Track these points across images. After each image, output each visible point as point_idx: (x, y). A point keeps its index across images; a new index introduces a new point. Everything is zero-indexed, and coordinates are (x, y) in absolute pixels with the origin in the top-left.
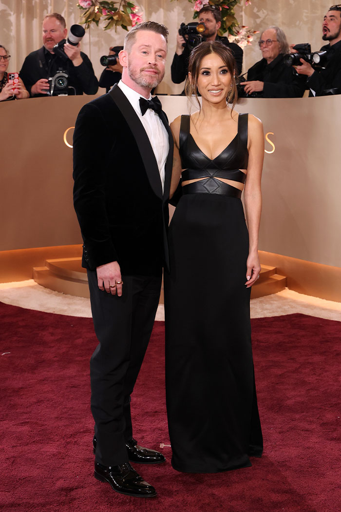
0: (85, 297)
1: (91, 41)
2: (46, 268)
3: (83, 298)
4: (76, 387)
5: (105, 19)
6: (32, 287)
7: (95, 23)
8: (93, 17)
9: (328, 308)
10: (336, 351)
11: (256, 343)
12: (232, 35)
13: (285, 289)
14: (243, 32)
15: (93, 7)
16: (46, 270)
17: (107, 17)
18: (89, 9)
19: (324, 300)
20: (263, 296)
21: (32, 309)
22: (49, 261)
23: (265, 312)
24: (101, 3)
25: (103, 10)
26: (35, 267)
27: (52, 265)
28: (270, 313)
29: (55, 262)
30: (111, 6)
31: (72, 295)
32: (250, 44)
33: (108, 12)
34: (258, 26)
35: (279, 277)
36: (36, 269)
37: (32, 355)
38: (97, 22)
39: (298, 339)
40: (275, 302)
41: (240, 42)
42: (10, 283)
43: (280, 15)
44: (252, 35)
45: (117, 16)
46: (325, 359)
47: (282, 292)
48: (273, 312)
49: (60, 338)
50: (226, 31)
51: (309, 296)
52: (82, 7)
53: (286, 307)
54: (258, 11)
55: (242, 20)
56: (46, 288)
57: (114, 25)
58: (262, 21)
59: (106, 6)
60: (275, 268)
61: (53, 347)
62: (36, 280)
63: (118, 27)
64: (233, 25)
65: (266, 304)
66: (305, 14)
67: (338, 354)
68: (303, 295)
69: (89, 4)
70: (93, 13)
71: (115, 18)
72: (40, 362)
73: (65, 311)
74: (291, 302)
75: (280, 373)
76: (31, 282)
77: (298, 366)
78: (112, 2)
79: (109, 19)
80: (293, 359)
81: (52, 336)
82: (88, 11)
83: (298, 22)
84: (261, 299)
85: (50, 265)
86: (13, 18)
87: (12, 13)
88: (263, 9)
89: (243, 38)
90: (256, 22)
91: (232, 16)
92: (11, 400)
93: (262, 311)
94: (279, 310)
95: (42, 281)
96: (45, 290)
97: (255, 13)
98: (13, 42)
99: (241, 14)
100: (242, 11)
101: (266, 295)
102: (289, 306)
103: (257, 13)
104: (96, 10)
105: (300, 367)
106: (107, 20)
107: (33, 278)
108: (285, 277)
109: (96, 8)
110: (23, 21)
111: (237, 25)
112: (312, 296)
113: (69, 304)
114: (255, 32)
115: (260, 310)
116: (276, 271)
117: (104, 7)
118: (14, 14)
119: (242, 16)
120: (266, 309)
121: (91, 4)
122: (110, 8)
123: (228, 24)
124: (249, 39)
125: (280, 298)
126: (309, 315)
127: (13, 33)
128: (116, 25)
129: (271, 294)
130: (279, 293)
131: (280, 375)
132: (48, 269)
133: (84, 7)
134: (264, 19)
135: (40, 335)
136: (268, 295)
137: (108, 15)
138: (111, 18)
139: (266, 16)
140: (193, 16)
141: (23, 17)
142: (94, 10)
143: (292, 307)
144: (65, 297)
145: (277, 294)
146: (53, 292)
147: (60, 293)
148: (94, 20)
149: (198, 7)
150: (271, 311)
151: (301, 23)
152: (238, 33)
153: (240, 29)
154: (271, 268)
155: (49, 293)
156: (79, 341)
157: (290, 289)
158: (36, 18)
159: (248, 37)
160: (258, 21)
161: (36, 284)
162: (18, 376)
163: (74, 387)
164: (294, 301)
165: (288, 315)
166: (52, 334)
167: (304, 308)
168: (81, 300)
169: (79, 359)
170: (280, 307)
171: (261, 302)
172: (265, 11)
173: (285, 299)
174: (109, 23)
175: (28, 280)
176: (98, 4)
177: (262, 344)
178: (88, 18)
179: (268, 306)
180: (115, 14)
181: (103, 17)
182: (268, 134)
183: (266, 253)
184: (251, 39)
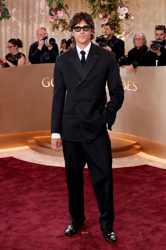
0: (51, 155)
1: (55, 35)
2: (34, 141)
3: (50, 156)
4: (45, 202)
5: (62, 27)
6: (27, 150)
7: (57, 29)
8: (56, 26)
9: (160, 162)
10: (162, 184)
11: (127, 180)
12: (119, 34)
13: (140, 152)
14: (124, 33)
15: (56, 22)
16: (34, 142)
17: (62, 26)
18: (54, 22)
19: (158, 158)
20: (130, 155)
21: (27, 161)
22: (35, 138)
23: (131, 164)
24: (60, 20)
25: (60, 23)
26: (29, 140)
27: (36, 140)
28: (133, 164)
29: (38, 138)
30: (64, 21)
31: (45, 154)
32: (127, 38)
33: (63, 24)
34: (130, 30)
35: (138, 147)
36: (29, 141)
37: (26, 185)
38: (58, 28)
39: (145, 178)
40: (136, 159)
41: (122, 38)
42: (17, 148)
43: (140, 25)
44: (128, 34)
45: (67, 26)
46: (157, 189)
47: (139, 153)
48: (135, 164)
49: (39, 177)
50: (116, 33)
51: (151, 156)
52: (51, 22)
53: (140, 161)
54: (130, 23)
55: (123, 27)
56: (33, 150)
57: (65, 30)
58: (132, 27)
59: (62, 21)
60: (136, 142)
61: (36, 181)
62: (29, 146)
63: (67, 31)
64: (119, 30)
65: (132, 160)
66: (152, 25)
67: (163, 186)
68: (148, 155)
69: (54, 20)
70: (56, 24)
71: (66, 27)
72: (29, 189)
73: (42, 162)
74: (143, 158)
75: (137, 196)
76: (27, 147)
77: (145, 192)
78: (64, 20)
79: (63, 27)
80: (143, 188)
81: (35, 175)
82: (54, 23)
83: (149, 28)
84: (129, 157)
85: (35, 139)
86: (20, 24)
87: (20, 22)
88: (132, 22)
89: (124, 36)
90: (129, 27)
91: (118, 26)
92: (16, 209)
93: (130, 163)
94: (138, 163)
95: (32, 147)
96: (33, 151)
97: (129, 23)
98: (20, 36)
99: (123, 24)
100: (123, 23)
101: (132, 155)
102: (142, 161)
103: (130, 24)
104: (58, 23)
105: (146, 193)
106: (62, 28)
107: (28, 145)
108: (140, 147)
109: (58, 22)
110: (25, 26)
111: (121, 30)
112: (153, 156)
113: (43, 159)
114: (129, 33)
115: (129, 163)
116: (137, 144)
117: (61, 22)
118: (20, 23)
119: (123, 25)
120: (132, 162)
121: (55, 20)
122: (64, 22)
123: (117, 29)
124: (126, 36)
125: (138, 156)
126: (151, 165)
127: (20, 31)
128: (66, 30)
129: (134, 155)
130: (138, 154)
131: (137, 197)
132: (35, 141)
133: (52, 22)
134: (133, 26)
135: (30, 175)
136: (133, 155)
137: (63, 25)
138: (64, 27)
139: (134, 25)
140: (101, 26)
141: (25, 24)
142: (56, 23)
143: (144, 161)
144: (42, 155)
145: (137, 154)
146: (37, 152)
147: (40, 153)
148: (56, 27)
149: (103, 22)
150: (134, 163)
151: (150, 28)
152: (121, 33)
153: (123, 31)
154: (134, 142)
155: (35, 153)
156: (47, 178)
157: (143, 152)
158: (30, 25)
159: (126, 35)
160: (130, 27)
161: (29, 148)
162: (20, 196)
163: (44, 202)
164: (144, 158)
165: (141, 165)
166: (36, 174)
167: (148, 162)
168: (49, 157)
169: (47, 187)
170: (138, 161)
171: (129, 158)
172: (133, 23)
173: (140, 157)
174: (63, 29)
175: (25, 146)
176: (58, 20)
177: (129, 180)
178: (54, 26)
179: (132, 161)
180: (66, 25)
181: (61, 26)
182: (134, 82)
183: (132, 135)
184: (127, 36)
